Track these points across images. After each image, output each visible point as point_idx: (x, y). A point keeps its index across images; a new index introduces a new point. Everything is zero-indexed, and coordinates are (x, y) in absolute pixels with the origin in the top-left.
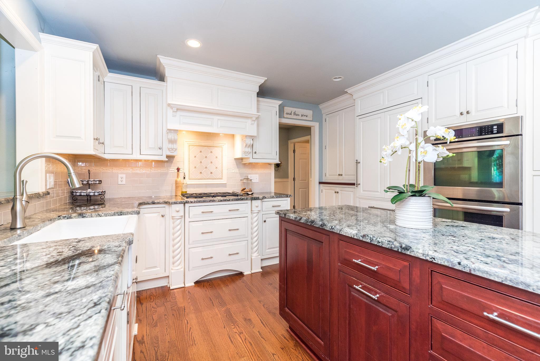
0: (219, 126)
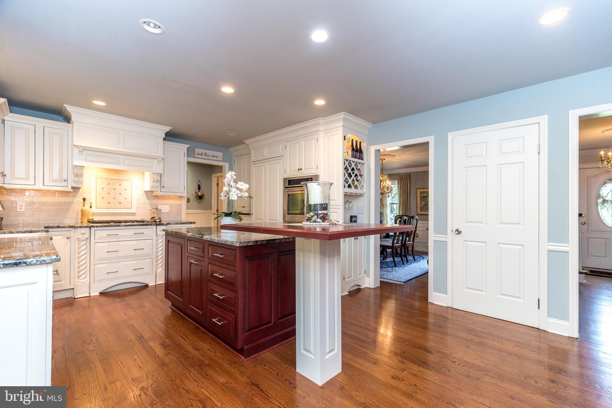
0: (126, 164)
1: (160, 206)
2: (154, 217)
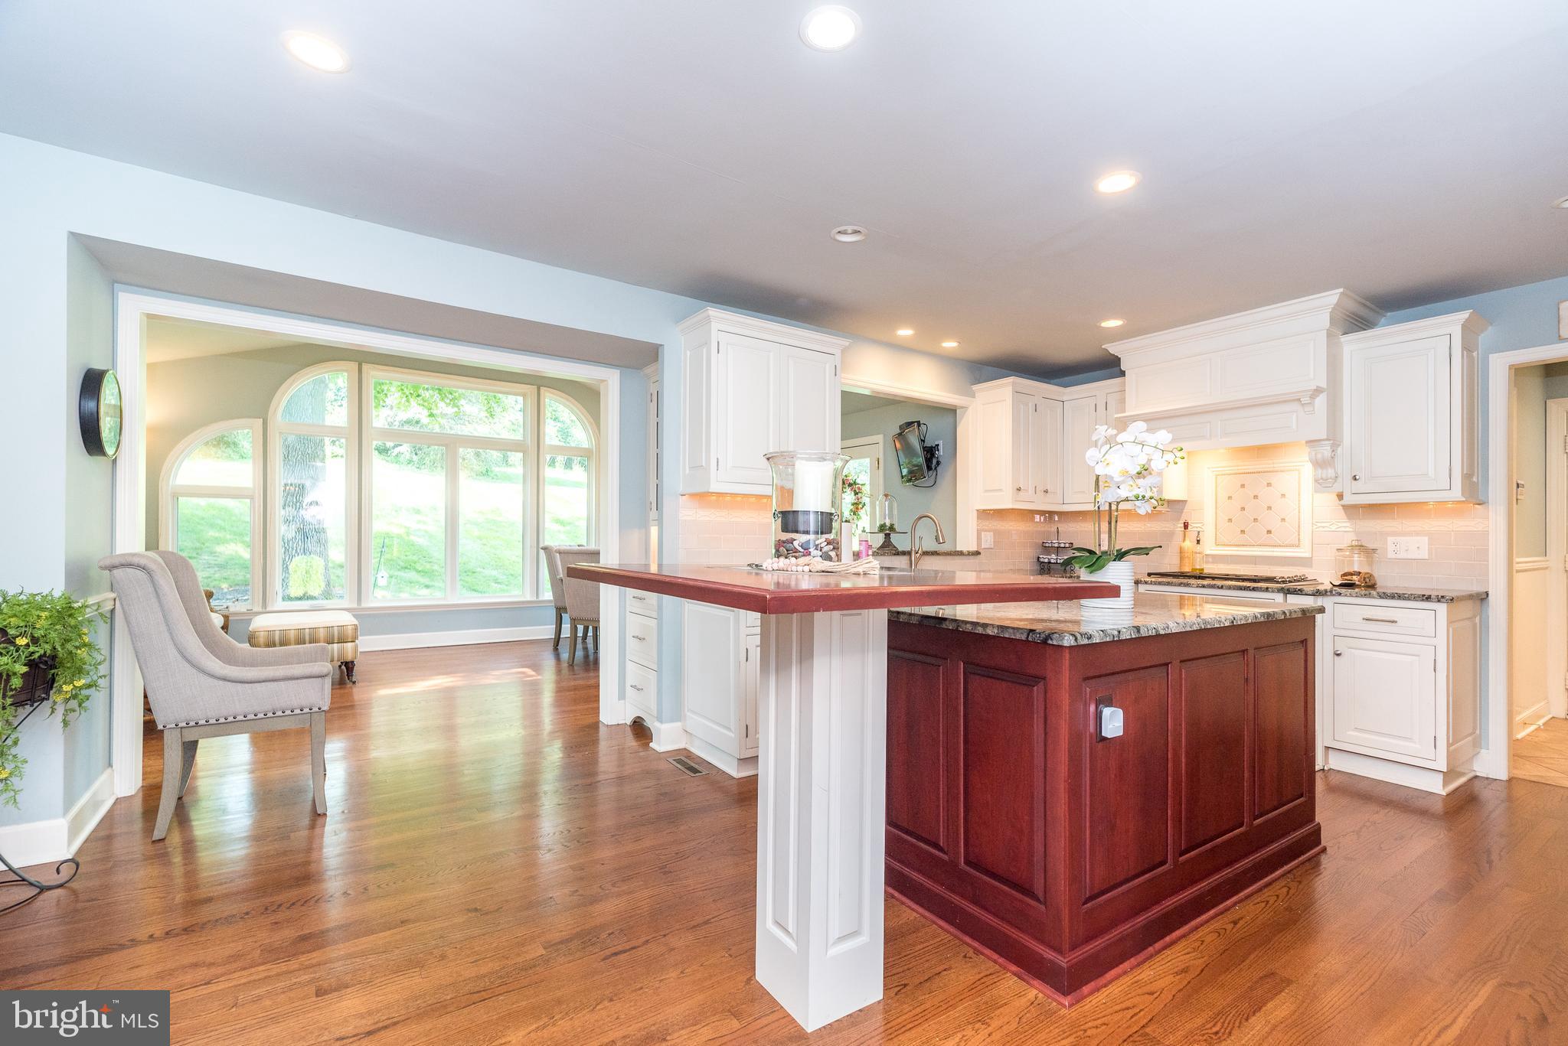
1: (1390, 539)
2: (1351, 570)
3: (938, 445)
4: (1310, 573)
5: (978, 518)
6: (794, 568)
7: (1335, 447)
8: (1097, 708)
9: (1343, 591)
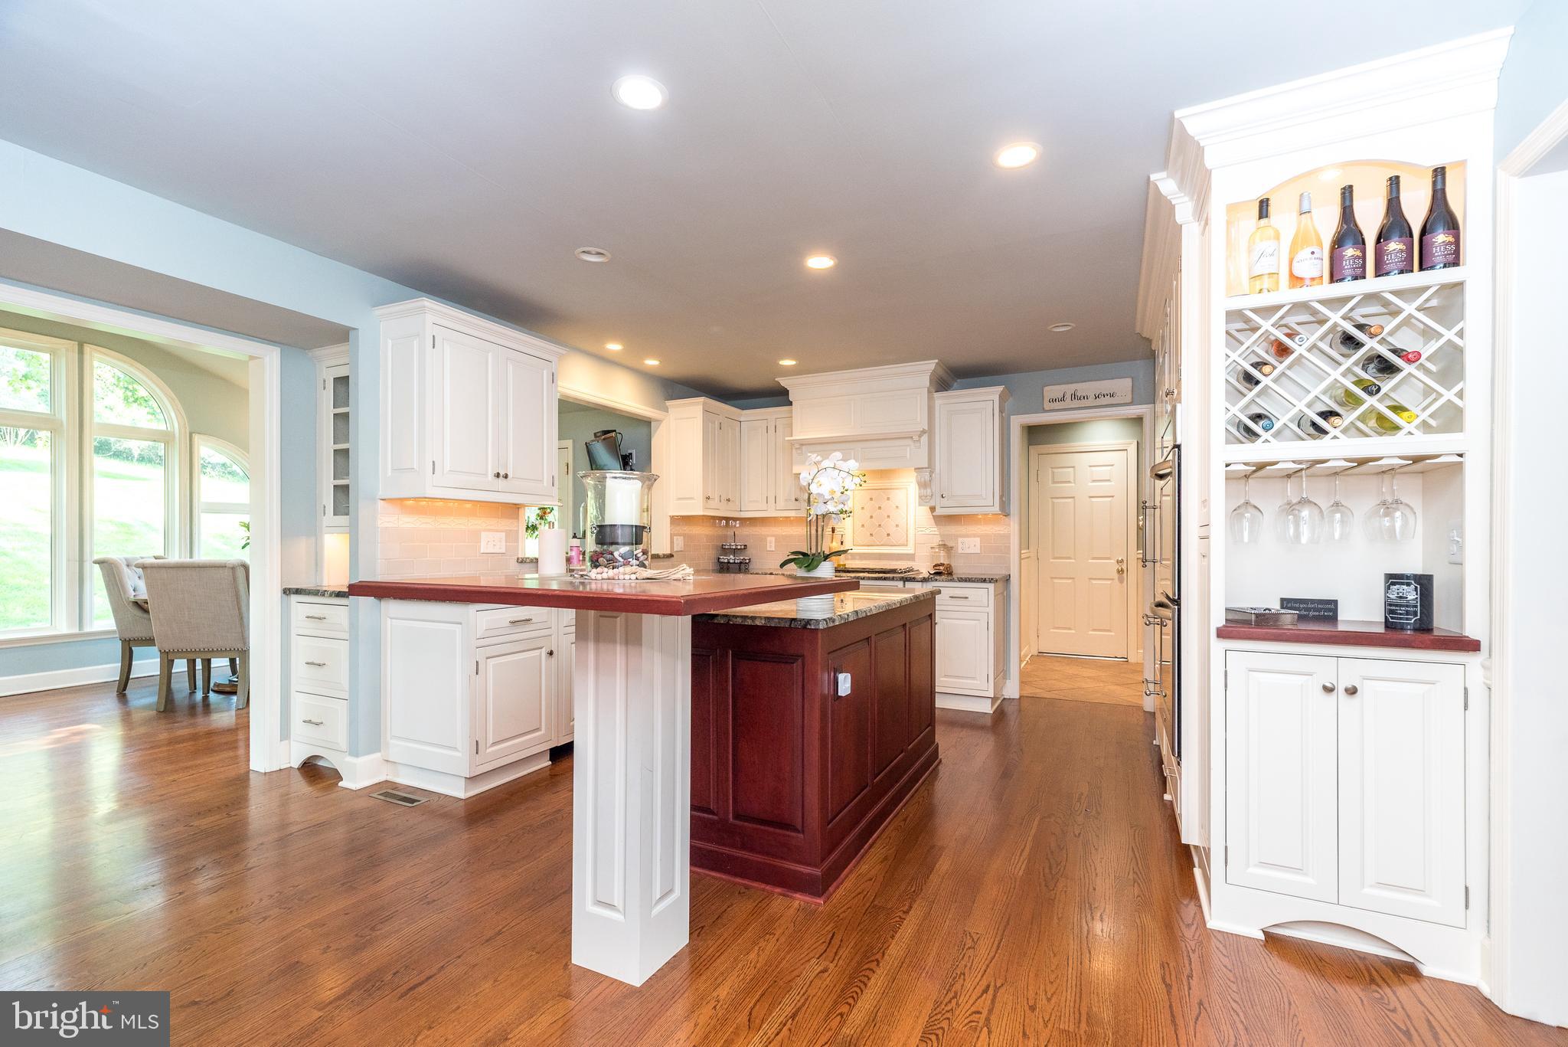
1: (960, 540)
2: (939, 563)
3: (631, 454)
4: (915, 565)
5: (671, 523)
6: (621, 577)
7: (931, 473)
8: (835, 674)
9: (938, 577)
